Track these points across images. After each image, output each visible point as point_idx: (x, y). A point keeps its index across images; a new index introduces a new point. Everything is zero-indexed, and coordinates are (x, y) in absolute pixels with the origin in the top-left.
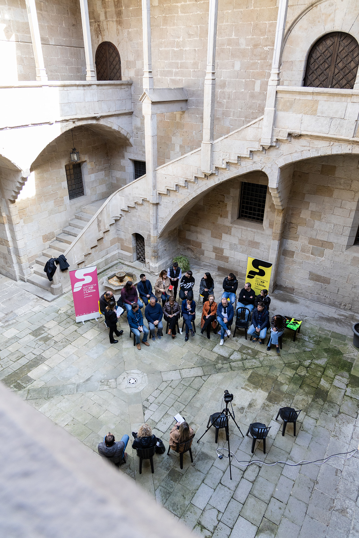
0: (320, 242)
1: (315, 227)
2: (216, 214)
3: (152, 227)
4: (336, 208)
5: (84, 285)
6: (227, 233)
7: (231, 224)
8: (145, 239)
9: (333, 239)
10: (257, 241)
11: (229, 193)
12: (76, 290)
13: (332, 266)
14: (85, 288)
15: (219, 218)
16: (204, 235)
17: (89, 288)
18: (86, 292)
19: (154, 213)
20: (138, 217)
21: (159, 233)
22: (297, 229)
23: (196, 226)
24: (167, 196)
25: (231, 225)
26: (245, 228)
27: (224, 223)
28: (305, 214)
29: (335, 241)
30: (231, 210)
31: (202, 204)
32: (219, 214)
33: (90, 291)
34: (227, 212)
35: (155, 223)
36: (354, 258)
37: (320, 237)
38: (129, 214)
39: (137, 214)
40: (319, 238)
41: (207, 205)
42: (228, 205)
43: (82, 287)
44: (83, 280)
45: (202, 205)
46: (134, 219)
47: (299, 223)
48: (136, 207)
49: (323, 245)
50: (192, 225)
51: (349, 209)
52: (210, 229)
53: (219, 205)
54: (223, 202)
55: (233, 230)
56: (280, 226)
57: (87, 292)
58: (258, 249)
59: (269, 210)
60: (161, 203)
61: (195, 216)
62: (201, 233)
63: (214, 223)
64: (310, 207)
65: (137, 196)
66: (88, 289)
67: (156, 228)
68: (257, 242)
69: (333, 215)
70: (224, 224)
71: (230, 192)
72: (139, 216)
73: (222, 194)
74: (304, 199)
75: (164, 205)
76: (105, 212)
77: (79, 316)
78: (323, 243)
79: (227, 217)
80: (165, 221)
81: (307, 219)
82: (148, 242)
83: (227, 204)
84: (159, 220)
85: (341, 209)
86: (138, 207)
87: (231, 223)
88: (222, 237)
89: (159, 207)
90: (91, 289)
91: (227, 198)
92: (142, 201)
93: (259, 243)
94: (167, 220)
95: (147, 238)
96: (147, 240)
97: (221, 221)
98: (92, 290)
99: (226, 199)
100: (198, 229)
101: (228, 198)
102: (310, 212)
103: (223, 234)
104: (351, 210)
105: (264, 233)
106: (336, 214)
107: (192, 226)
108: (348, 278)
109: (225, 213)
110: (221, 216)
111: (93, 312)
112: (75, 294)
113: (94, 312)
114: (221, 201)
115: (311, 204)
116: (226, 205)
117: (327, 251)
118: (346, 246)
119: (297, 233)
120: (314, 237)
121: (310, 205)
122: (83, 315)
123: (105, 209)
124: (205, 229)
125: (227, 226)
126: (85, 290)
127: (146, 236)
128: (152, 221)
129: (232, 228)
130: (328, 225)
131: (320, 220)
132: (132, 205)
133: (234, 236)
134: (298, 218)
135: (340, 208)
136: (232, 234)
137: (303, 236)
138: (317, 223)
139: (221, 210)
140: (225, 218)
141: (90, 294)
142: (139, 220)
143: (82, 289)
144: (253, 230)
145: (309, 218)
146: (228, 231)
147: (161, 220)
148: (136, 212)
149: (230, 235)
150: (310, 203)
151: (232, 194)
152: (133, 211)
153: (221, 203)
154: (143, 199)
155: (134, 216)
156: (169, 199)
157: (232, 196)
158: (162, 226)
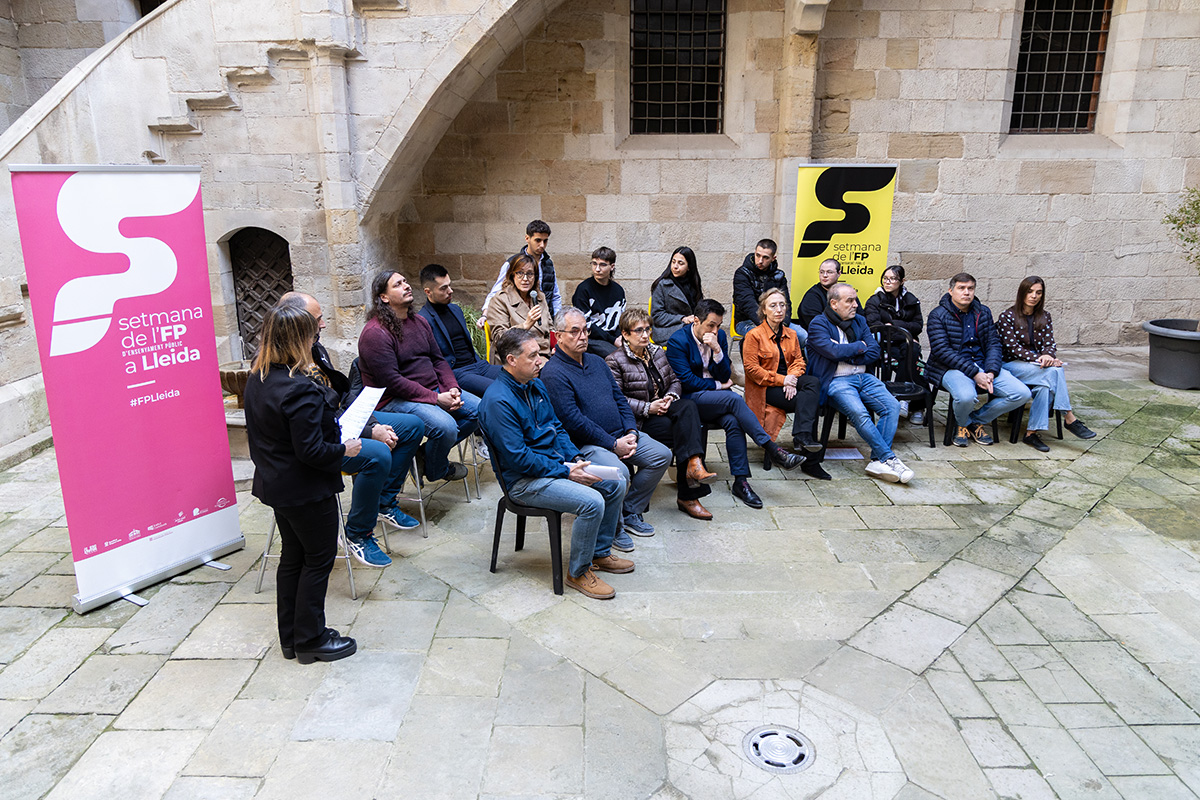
0: (925, 142)
1: (904, 94)
2: (556, 125)
3: (332, 166)
4: (958, 15)
5: (125, 307)
6: (602, 192)
7: (619, 152)
8: (295, 242)
9: (957, 120)
10: (720, 191)
11: (598, 33)
12: (68, 341)
13: (964, 211)
14: (136, 332)
15: (569, 137)
16: (513, 220)
17: (159, 335)
18: (140, 365)
19: (339, 100)
20: (244, 148)
21: (366, 195)
22: (846, 115)
23: (477, 191)
24: (394, 14)
25: (616, 156)
26: (672, 154)
27: (588, 152)
28: (869, 56)
29: (967, 126)
30: (613, 97)
31: (492, 97)
32: (567, 122)
33: (162, 361)
34: (598, 108)
35: (346, 147)
36: (1025, 165)
37: (921, 126)
38: (193, 144)
39: (242, 133)
40: (919, 129)
41: (515, 99)
42: (598, 81)
43: (114, 326)
44: (117, 263)
45: (496, 100)
46: (223, 162)
47: (852, 93)
48: (234, 97)
49: (934, 150)
50: (456, 193)
51: (997, 10)
52: (536, 192)
53: (562, 87)
54: (580, 71)
55: (627, 173)
56: (809, 101)
57: (150, 362)
58: (725, 218)
59: (750, 65)
60: (366, 52)
61: (467, 154)
62: (498, 216)
63: (548, 163)
64: (881, 27)
65: (240, 36)
66: (150, 343)
67: (353, 175)
68: (718, 196)
69: (952, 41)
70: (591, 156)
71: (602, 27)
72: (254, 139)
73: (572, 40)
74: (861, 5)
75: (381, 60)
76: (72, 122)
77: (102, 550)
78: (932, 143)
79: (598, 128)
80: (391, 135)
81: (877, 73)
82: (310, 255)
83: (595, 74)
84: (363, 139)
85: (974, 18)
86: (246, 100)
87: (617, 149)
88: (588, 209)
89: (357, 71)
90: (171, 339)
91: (594, 52)
92: (265, 61)
93: (726, 197)
94: (400, 125)
95: (305, 235)
96: (307, 246)
97: (576, 148)
98: (178, 350)
99: (589, 58)
100: (487, 203)
101: (599, 54)
102: (883, 46)
103: (590, 198)
104: (1002, 15)
105: (739, 155)
106: (962, 35)
107: (458, 199)
108: (1013, 238)
109: (591, 115)
110: (576, 129)
111: (190, 517)
112: (57, 371)
113: (196, 512)
114: (569, 71)
115: (884, 17)
116: (593, 83)
117: (948, 168)
118: (998, 135)
119: (852, 129)
120: (904, 129)
121: (882, 20)
122: (126, 541)
123: (68, 107)
124: (515, 197)
125: (604, 164)
126: (133, 344)
127: (299, 231)
128: (333, 139)
129: (623, 166)
130: (942, 76)
131: (916, 67)
132: (213, 86)
133: (633, 193)
134: (848, 76)
135: (972, 12)
136: (624, 187)
137: (869, 135)
138: (909, 77)
139: (575, 105)
140: (591, 132)
141: (166, 377)
142: (255, 160)
143: (113, 336)
144: (701, 153)
145: (884, 68)
146: (607, 178)
147: (370, 135)
148: (235, 124)
149: (618, 192)
150: (883, 14)
151: (609, 37)
152: (218, 125)
153: (571, 77)
154: (272, 46)
155: (223, 148)
156: (404, 27)
157: (611, 43)
158: (378, 159)
